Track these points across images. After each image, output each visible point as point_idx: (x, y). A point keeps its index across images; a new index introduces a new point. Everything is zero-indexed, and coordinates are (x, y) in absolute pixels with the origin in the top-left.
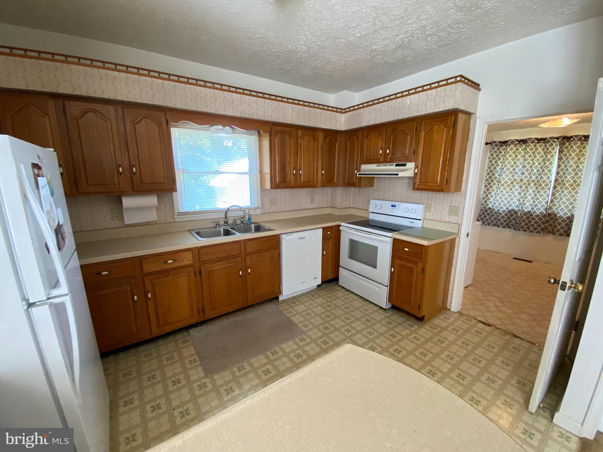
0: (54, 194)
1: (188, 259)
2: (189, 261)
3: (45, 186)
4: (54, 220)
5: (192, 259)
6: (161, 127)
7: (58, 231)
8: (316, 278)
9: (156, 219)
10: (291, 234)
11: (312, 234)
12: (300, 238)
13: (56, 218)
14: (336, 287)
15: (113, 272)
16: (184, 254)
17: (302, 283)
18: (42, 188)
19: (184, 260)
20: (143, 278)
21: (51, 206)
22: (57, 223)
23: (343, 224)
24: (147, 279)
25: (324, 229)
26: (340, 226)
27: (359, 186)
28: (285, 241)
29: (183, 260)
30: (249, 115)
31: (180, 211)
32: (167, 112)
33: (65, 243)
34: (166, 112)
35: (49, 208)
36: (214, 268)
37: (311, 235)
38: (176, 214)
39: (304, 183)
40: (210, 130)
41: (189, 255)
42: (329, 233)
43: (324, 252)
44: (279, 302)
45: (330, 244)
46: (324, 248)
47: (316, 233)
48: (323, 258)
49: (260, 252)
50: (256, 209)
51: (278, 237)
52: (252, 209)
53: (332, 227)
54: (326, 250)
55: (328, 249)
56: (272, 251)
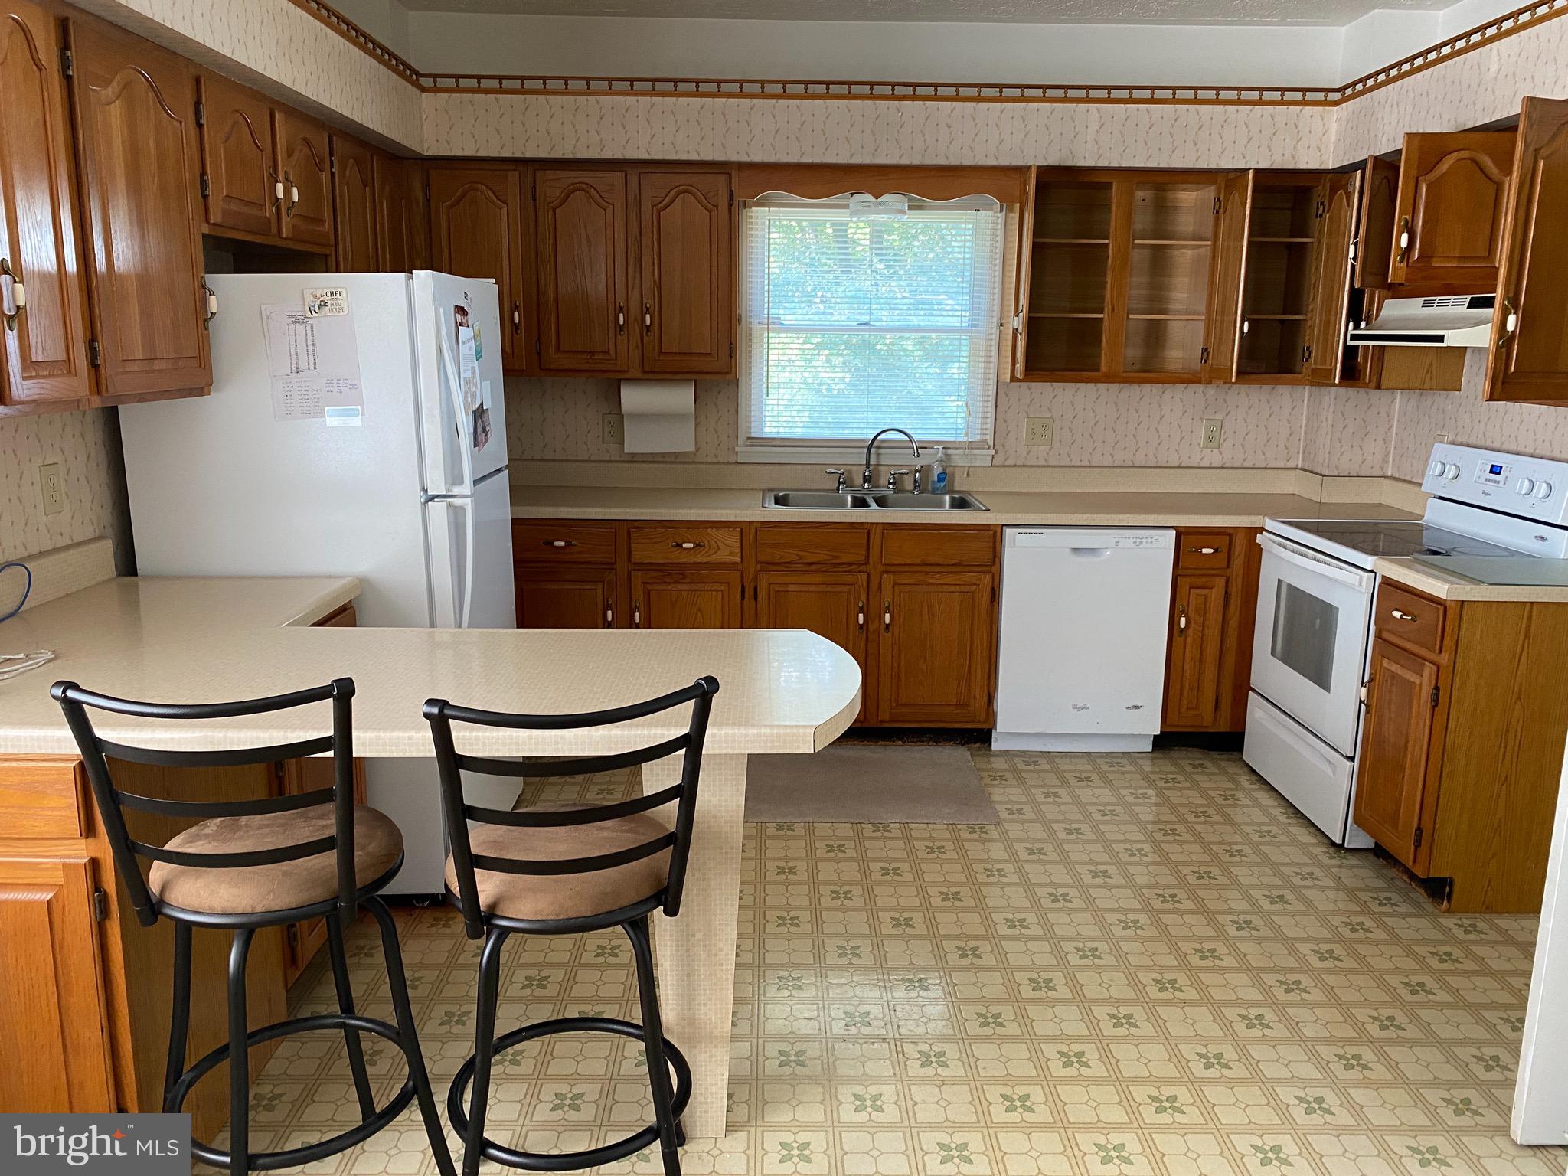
0: (481, 357)
1: (727, 549)
2: (731, 554)
3: (469, 341)
4: (475, 396)
5: (738, 550)
6: (714, 213)
7: (479, 414)
8: (1136, 707)
9: (691, 448)
11: (1130, 543)
12: (1076, 550)
13: (478, 393)
14: (1232, 768)
15: (575, 545)
16: (721, 533)
17: (1075, 707)
18: (464, 343)
19: (719, 549)
20: (629, 573)
21: (473, 373)
22: (478, 404)
23: (1270, 524)
24: (638, 578)
25: (1181, 534)
26: (1259, 530)
27: (1373, 384)
28: (1017, 549)
30: (947, 158)
31: (752, 436)
32: (733, 173)
33: (486, 440)
34: (730, 174)
35: (469, 374)
36: (791, 588)
37: (1120, 545)
38: (741, 441)
40: (847, 206)
41: (733, 539)
42: (1205, 551)
43: (1183, 621)
44: (987, 752)
45: (1216, 594)
46: (1183, 606)
47: (1144, 540)
48: (1178, 640)
49: (928, 569)
50: (971, 446)
51: (995, 533)
52: (957, 446)
53: (1228, 533)
54: (1191, 614)
55: (1204, 611)
56: (971, 577)
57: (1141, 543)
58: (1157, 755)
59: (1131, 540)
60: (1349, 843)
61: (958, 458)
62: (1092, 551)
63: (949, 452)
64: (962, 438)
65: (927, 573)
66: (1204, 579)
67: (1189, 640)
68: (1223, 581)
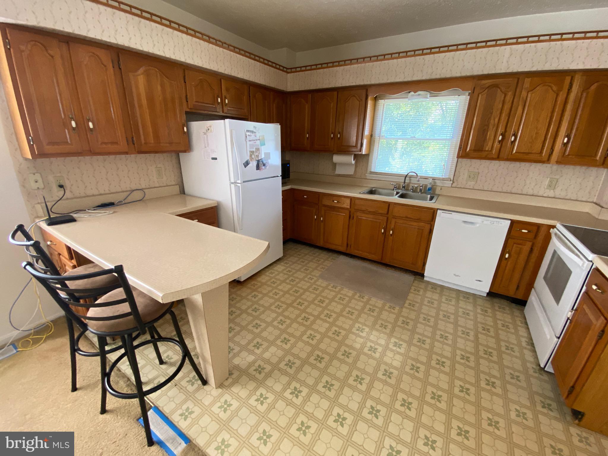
5: (349, 205)
8: (480, 281)
10: (450, 213)
12: (466, 222)
15: (309, 198)
16: (345, 199)
17: (455, 275)
20: (321, 207)
23: (559, 226)
24: (323, 209)
25: (513, 222)
26: (554, 227)
28: (441, 218)
29: (344, 203)
31: (371, 171)
33: (265, 168)
39: (517, 154)
41: (348, 201)
42: (523, 231)
43: (507, 256)
44: (422, 280)
45: (526, 248)
46: (509, 250)
47: (495, 223)
48: (504, 262)
49: (407, 219)
50: (443, 180)
51: (434, 211)
52: (439, 179)
53: (538, 226)
54: (512, 253)
55: (519, 253)
56: (422, 224)
57: (493, 223)
58: (488, 298)
59: (489, 222)
60: (547, 369)
61: (438, 183)
62: (472, 223)
63: (435, 181)
64: (440, 177)
65: (407, 220)
66: (521, 241)
67: (509, 263)
68: (531, 244)
